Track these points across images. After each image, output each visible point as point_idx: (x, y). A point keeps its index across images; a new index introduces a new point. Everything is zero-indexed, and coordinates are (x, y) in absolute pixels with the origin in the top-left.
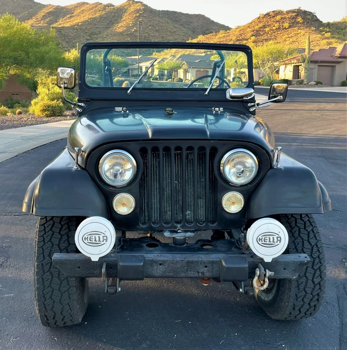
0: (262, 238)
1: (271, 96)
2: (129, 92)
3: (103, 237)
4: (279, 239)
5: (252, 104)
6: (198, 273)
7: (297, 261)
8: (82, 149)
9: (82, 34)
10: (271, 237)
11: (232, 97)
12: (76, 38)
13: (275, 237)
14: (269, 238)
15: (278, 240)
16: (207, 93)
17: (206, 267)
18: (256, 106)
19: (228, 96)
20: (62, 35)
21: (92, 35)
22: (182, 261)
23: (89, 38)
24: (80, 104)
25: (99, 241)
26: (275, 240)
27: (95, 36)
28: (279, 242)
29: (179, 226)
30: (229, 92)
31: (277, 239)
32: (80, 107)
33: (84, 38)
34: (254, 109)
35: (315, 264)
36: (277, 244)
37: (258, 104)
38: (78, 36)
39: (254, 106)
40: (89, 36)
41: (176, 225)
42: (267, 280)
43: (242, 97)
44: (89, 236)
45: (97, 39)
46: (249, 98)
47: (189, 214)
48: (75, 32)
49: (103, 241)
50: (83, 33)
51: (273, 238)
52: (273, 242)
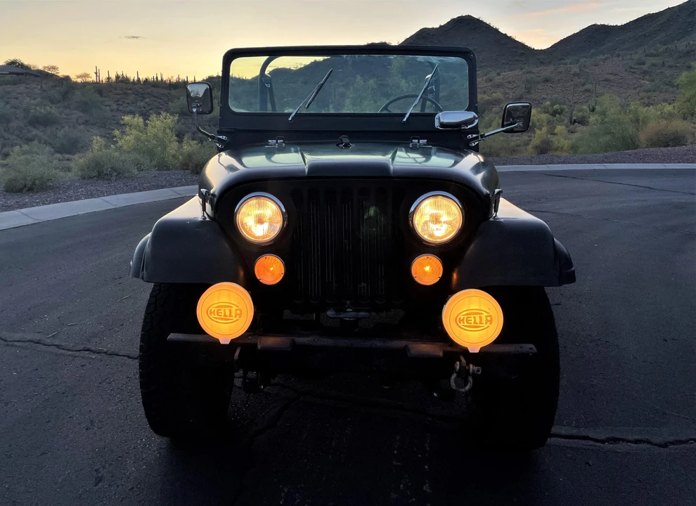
0: (464, 318)
1: (505, 123)
2: (290, 119)
3: (236, 310)
4: (489, 319)
5: (474, 136)
8: (212, 192)
10: (478, 317)
11: (442, 125)
14: (474, 317)
15: (487, 321)
16: (405, 120)
18: (480, 139)
19: (437, 124)
24: (221, 137)
25: (230, 316)
28: (489, 323)
29: (348, 302)
30: (439, 119)
31: (487, 319)
32: (220, 141)
34: (476, 143)
36: (486, 326)
37: (482, 136)
39: (477, 138)
43: (458, 125)
44: (216, 309)
46: (469, 127)
47: (364, 287)
49: (236, 317)
51: (481, 317)
52: (480, 323)
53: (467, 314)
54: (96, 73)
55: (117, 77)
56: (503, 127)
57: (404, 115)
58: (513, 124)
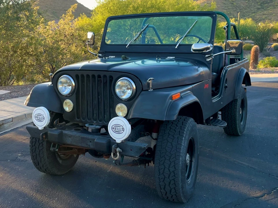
0: (114, 127)
2: (127, 47)
3: (43, 117)
4: (123, 129)
6: (87, 145)
7: (138, 146)
9: (253, 4)
10: (119, 127)
12: (247, 8)
13: (121, 128)
14: (118, 128)
17: (91, 142)
20: (234, 6)
21: (264, 4)
22: (79, 136)
23: (260, 7)
25: (41, 119)
26: (121, 130)
27: (266, 5)
28: (123, 131)
29: (95, 122)
31: (122, 129)
33: (255, 7)
34: (210, 59)
35: (171, 158)
36: (122, 132)
38: (248, 6)
40: (260, 5)
41: (93, 121)
42: (118, 154)
43: (201, 50)
44: (37, 116)
45: (268, 8)
46: (208, 51)
48: (247, 3)
50: (255, 3)
51: (120, 128)
52: (120, 130)
57: (176, 45)
58: (230, 50)
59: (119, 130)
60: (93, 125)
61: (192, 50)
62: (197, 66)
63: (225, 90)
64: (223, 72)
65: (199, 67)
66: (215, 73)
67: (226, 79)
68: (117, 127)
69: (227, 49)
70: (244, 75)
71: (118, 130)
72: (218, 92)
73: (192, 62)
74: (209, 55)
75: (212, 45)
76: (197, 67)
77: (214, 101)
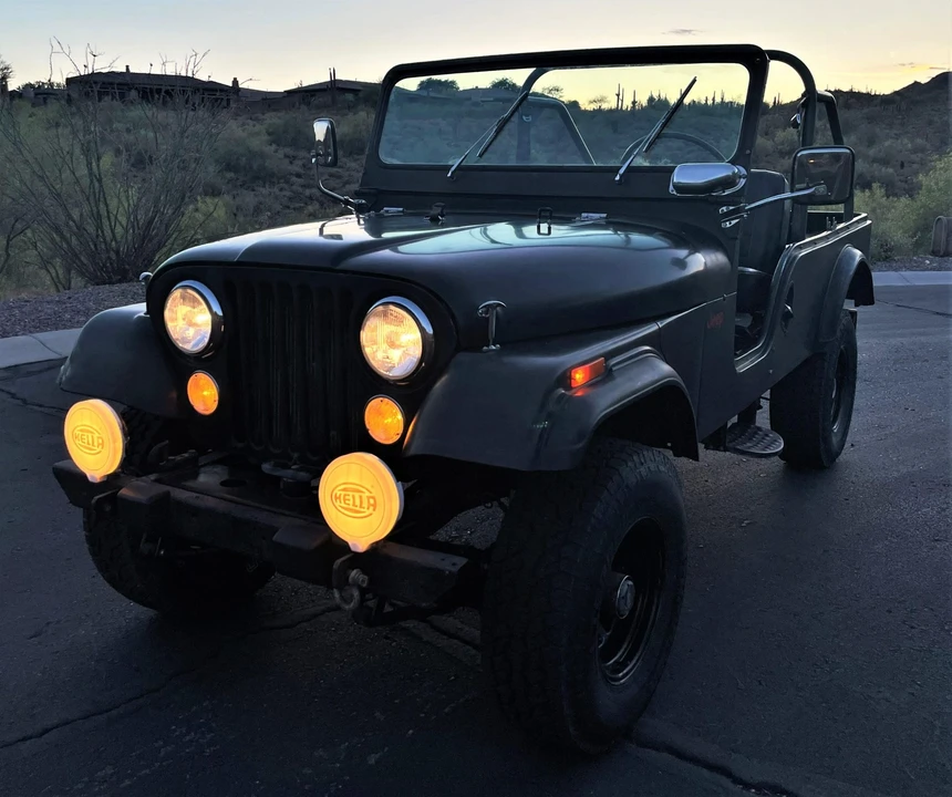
0: (340, 495)
4: (371, 501)
13: (364, 497)
14: (353, 497)
15: (369, 505)
36: (368, 513)
44: (80, 433)
49: (98, 447)
51: (361, 497)
52: (361, 507)
53: (344, 490)
54: (618, 95)
55: (651, 99)
56: (792, 191)
57: (616, 170)
58: (808, 188)
59: (358, 502)
60: (290, 468)
61: (671, 187)
62: (685, 249)
63: (786, 326)
64: (782, 263)
65: (690, 254)
66: (751, 270)
67: (791, 289)
68: (351, 493)
69: (797, 186)
70: (852, 273)
71: (354, 505)
72: (760, 334)
73: (666, 235)
74: (731, 208)
75: (743, 171)
76: (682, 253)
77: (742, 368)
